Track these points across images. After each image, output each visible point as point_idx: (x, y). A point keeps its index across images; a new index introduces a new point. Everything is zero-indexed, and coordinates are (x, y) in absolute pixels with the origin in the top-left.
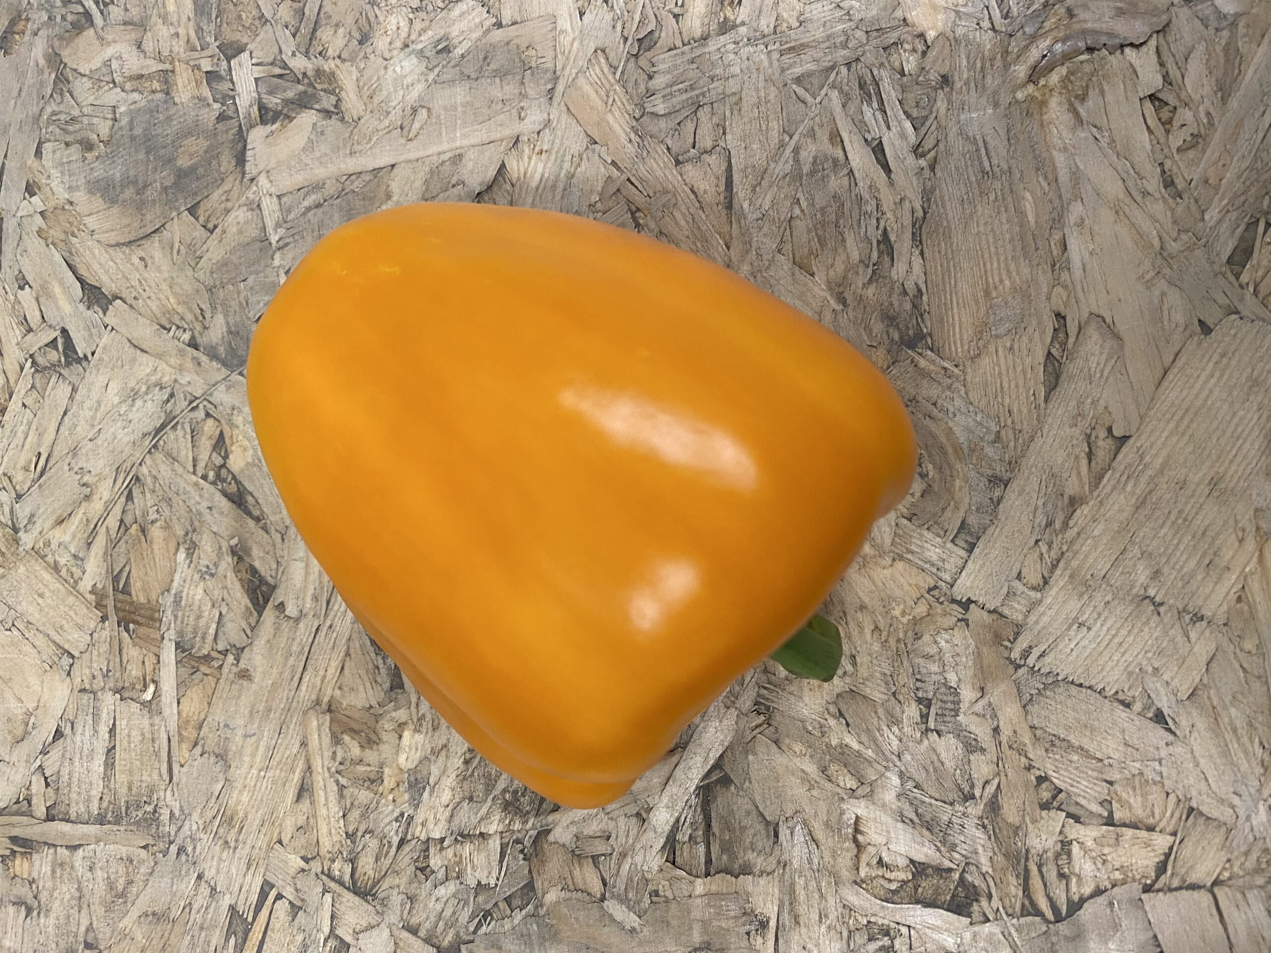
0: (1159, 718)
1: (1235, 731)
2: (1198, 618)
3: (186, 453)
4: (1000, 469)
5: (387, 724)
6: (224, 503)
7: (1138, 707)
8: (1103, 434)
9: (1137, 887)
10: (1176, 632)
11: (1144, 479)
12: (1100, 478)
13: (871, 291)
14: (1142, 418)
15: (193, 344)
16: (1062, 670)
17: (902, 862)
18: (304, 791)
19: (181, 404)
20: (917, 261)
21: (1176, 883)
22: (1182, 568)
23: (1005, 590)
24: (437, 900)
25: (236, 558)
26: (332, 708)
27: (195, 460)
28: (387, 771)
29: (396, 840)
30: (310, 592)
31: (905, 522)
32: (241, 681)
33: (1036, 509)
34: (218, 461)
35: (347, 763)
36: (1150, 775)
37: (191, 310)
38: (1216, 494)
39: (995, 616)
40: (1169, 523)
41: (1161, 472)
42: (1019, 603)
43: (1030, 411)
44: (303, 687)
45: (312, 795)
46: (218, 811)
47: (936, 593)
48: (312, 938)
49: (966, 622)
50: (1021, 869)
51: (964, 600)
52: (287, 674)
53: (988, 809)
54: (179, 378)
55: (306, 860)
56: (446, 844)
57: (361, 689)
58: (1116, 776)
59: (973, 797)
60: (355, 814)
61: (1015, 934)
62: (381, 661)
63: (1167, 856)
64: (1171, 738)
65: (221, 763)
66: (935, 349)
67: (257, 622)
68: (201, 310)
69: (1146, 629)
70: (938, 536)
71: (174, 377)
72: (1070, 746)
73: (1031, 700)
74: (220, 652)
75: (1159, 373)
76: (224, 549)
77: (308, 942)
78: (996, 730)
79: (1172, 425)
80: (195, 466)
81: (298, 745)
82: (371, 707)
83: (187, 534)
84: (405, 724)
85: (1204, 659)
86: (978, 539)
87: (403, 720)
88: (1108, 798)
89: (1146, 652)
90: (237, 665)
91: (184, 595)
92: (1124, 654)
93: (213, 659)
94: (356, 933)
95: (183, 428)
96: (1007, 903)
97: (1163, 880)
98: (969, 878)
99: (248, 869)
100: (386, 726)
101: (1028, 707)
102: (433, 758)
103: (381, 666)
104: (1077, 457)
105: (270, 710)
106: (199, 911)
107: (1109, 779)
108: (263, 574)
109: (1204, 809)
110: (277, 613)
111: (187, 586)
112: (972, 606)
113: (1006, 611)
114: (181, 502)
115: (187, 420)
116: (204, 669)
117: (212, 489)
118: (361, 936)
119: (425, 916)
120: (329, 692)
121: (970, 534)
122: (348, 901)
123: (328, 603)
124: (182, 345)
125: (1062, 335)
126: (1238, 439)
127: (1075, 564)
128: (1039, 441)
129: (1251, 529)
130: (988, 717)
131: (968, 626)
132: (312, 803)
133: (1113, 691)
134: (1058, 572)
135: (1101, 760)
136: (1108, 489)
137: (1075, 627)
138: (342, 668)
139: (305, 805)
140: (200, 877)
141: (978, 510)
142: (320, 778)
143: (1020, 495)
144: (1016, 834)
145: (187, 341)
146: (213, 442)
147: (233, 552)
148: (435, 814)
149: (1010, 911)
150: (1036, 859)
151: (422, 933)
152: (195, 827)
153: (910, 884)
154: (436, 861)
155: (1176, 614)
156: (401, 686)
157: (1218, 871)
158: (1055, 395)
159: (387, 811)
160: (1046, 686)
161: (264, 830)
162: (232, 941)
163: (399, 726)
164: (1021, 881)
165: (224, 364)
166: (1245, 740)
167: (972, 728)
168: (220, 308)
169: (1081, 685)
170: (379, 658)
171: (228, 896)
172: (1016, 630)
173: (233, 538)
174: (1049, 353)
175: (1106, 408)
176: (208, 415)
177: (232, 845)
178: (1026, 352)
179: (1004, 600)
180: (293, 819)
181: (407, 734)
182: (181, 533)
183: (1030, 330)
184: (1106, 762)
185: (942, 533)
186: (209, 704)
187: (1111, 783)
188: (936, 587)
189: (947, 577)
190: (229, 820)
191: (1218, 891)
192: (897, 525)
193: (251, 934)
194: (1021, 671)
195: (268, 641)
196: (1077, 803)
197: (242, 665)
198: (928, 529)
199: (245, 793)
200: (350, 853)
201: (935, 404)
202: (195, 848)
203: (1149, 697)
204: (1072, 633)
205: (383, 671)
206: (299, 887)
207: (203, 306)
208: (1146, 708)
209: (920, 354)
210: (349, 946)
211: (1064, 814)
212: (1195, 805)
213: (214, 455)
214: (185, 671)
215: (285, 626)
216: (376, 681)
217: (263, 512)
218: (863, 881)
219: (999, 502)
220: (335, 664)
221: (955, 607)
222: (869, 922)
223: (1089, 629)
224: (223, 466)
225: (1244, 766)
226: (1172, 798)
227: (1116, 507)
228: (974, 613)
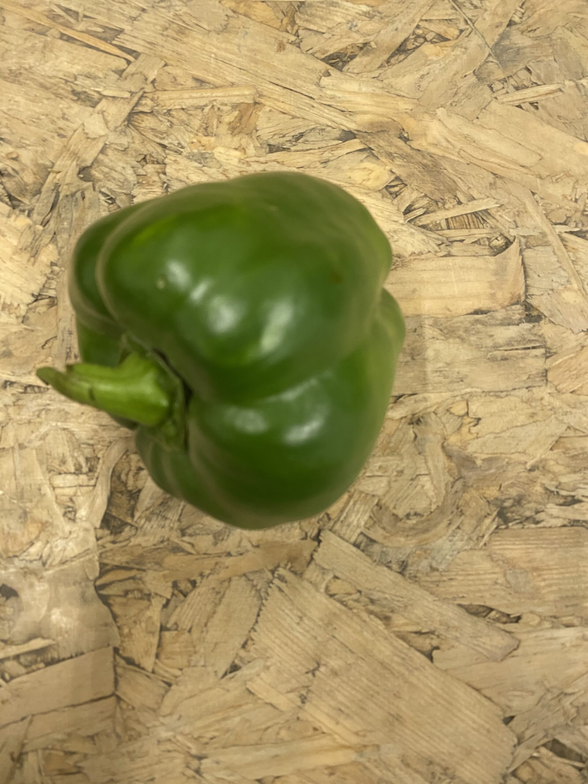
0: (234, 668)
1: (224, 719)
2: (304, 699)
3: (436, 14)
4: (411, 570)
5: (245, 141)
6: (400, 39)
7: (242, 653)
8: (435, 642)
9: (117, 644)
10: (294, 684)
11: (402, 669)
12: (403, 637)
13: (538, 489)
14: (446, 671)
15: (511, 24)
16: (270, 603)
17: (140, 484)
18: (201, 82)
19: (470, 14)
20: (559, 522)
21: (119, 670)
22: (339, 691)
23: (326, 567)
24: (124, 168)
25: (361, 45)
26: (257, 106)
27: (430, 21)
28: (213, 139)
29: (165, 142)
30: (338, 94)
31: (376, 501)
32: (277, 45)
33: (384, 593)
34: (429, 37)
35: (218, 113)
36: (194, 658)
37: (535, 23)
38: (391, 718)
39: (308, 558)
40: (370, 684)
41: (406, 682)
42: (317, 576)
43: (451, 593)
44: (272, 86)
45: (197, 88)
46: (188, 25)
47: (326, 519)
48: (100, 83)
49: (305, 538)
50: (132, 565)
51: (321, 538)
52: (281, 76)
53: (175, 545)
54: (488, 12)
55: (153, 82)
56: (162, 176)
57: (270, 125)
58: (195, 635)
59: (183, 535)
60: (184, 117)
61: (87, 557)
62: (288, 139)
63: (138, 666)
64: (221, 674)
65: (221, 29)
66: (497, 530)
67: (317, 58)
68: (535, 30)
69: (296, 663)
70: (366, 523)
71: (489, 9)
72: (216, 605)
73: (249, 580)
74: (297, 31)
75: (478, 686)
76: (368, 38)
77: (98, 80)
78: (229, 554)
79: (440, 692)
80: (426, 20)
81: (233, 80)
82: (257, 131)
83: (379, 13)
84: (245, 153)
85: (274, 702)
86: (363, 551)
87: (247, 151)
88: (179, 629)
89: (280, 662)
90: (288, 42)
91: (337, 9)
92: (280, 646)
93: (293, 27)
94: (102, 112)
95: (453, 14)
96: (109, 554)
97: (122, 662)
98: (127, 529)
99: (149, 43)
100: (243, 140)
101: (244, 578)
102: (221, 170)
103: (285, 139)
104: (418, 624)
105: (256, 63)
106: (120, 8)
107: (193, 629)
108: (350, 63)
109: (170, 694)
110: (323, 72)
111: (344, 11)
112: (316, 543)
113: (312, 566)
114: (401, 10)
115: (458, 17)
116: (286, 20)
117: (411, 31)
118: (101, 116)
119: (113, 159)
120: (268, 103)
121: (367, 546)
122: (125, 109)
123: (329, 106)
124: (510, 15)
125: (504, 619)
126: (429, 737)
127: (344, 617)
128: (431, 598)
129: (366, 741)
130: (239, 549)
131: (303, 539)
132: (192, 88)
133: (254, 638)
134: (338, 605)
135: (206, 625)
136: (395, 643)
137: (300, 614)
138: (284, 113)
139: (191, 83)
140: (144, 10)
141: (383, 552)
142: (209, 94)
143: (393, 582)
144: (157, 563)
145: (513, 19)
146: (443, 35)
147: (365, 44)
148: (182, 170)
149: (103, 556)
150: (138, 576)
151: (101, 157)
152: (178, 8)
153: (124, 489)
154: (150, 168)
155: (306, 685)
156: (271, 151)
157: (127, 700)
158: (462, 612)
159: (186, 138)
160: (258, 591)
161: (174, 54)
162: (100, 30)
163: (244, 149)
164: (124, 565)
165: (497, 44)
166: (217, 726)
167: (231, 538)
168: (536, 42)
169: (258, 615)
170: (291, 138)
171: (129, 28)
172: (299, 572)
173: (376, 44)
174: (491, 610)
175: (453, 647)
176: (461, 31)
177: (165, 33)
178: (493, 593)
179: (320, 566)
180: (181, 75)
181: (238, 153)
182: (380, 9)
183: (509, 597)
184: (204, 629)
185: (367, 526)
186: (262, 22)
187: (190, 631)
188: (329, 519)
189: (337, 527)
190: (182, 31)
191: (113, 699)
192: (373, 496)
193: (104, 42)
194: (270, 575)
195: (304, 64)
196: (176, 607)
197: (288, 46)
198: (370, 517)
199: (199, 43)
200: (157, 111)
201: (458, 528)
202: (163, 8)
203: (249, 662)
204: (296, 612)
205: (282, 140)
206: (135, 76)
207: (537, 31)
208: (241, 659)
209: (494, 520)
210: (94, 107)
211: (169, 597)
212: (174, 687)
213: (434, 34)
214: (284, 7)
215: (314, 77)
216: (274, 135)
217: (394, 65)
218: (127, 456)
219: (389, 568)
220: (287, 108)
221: (316, 531)
222: (99, 459)
223: (298, 624)
224: (426, 40)
225: (199, 724)
226: (178, 673)
227: (383, 649)
228: (310, 544)
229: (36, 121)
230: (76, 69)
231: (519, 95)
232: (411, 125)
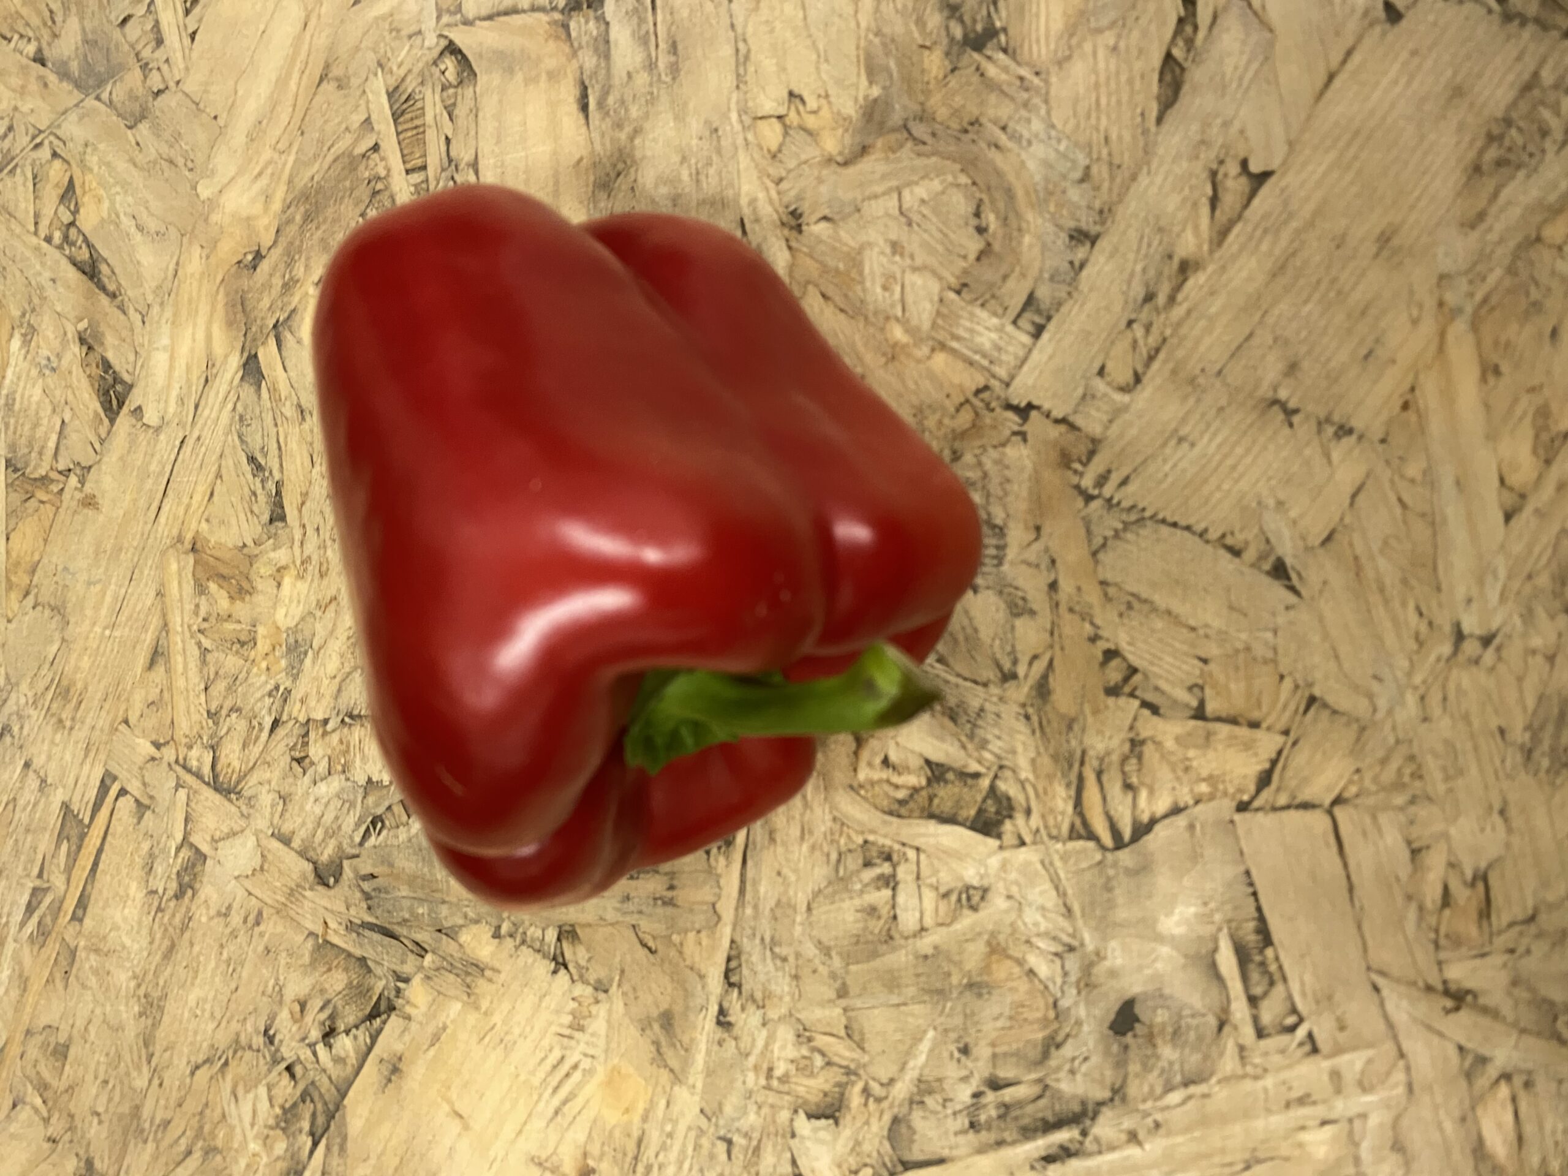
0: (1280, 571)
1: (1382, 590)
2: (1344, 431)
3: (25, 206)
4: (1087, 222)
5: (263, 569)
6: (72, 274)
7: (1250, 555)
8: (1233, 168)
9: (1226, 806)
10: (1313, 451)
11: (1285, 236)
12: (1223, 234)
14: (1291, 144)
15: (40, 59)
16: (1151, 504)
17: (915, 762)
18: (157, 656)
19: (23, 140)
21: (1282, 800)
22: (1329, 360)
23: (1080, 391)
24: (316, 800)
25: (85, 349)
26: (198, 546)
27: (37, 216)
28: (261, 630)
29: (268, 722)
30: (174, 393)
31: (952, 295)
32: (86, 511)
33: (1132, 275)
34: (66, 218)
35: (213, 620)
36: (1259, 650)
37: (39, 13)
38: (1385, 253)
39: (1063, 428)
40: (1317, 296)
41: (1311, 224)
42: (1098, 409)
43: (1134, 137)
44: (162, 519)
45: (168, 661)
46: (52, 680)
47: (986, 395)
48: (161, 845)
49: (1023, 436)
50: (1073, 776)
51: (1023, 404)
52: (142, 503)
53: (1034, 693)
54: (19, 104)
55: (157, 746)
56: (330, 727)
57: (234, 521)
58: (1212, 650)
59: (1014, 676)
60: (220, 687)
61: (1058, 864)
62: (259, 485)
63: (1274, 763)
64: (1292, 598)
65: (58, 618)
66: (1010, 51)
67: (109, 433)
68: (51, 12)
69: (1271, 447)
70: (995, 314)
71: (13, 103)
72: (1154, 609)
73: (1104, 545)
74: (60, 473)
75: (1322, 78)
76: (70, 335)
77: (156, 851)
78: (1053, 586)
79: (1332, 155)
80: (36, 223)
81: (153, 594)
82: (245, 545)
83: (24, 315)
84: (285, 568)
85: (1349, 490)
86: (1049, 318)
87: (283, 563)
88: (1200, 682)
89: (1270, 479)
90: (81, 490)
91: (18, 397)
92: (1237, 481)
93: (52, 481)
94: (214, 841)
95: (23, 172)
96: (1051, 822)
97: (1266, 795)
98: (1002, 786)
99: (86, 756)
100: (262, 571)
101: (1101, 556)
102: (319, 614)
103: (259, 491)
104: (1195, 205)
105: (121, 549)
106: (24, 809)
107: (1203, 656)
108: (117, 368)
109: (1330, 699)
110: (134, 421)
111: (22, 384)
112: (1034, 414)
113: (1079, 421)
114: (18, 274)
115: (29, 161)
116: (41, 495)
117: (57, 254)
118: (220, 844)
119: (299, 820)
120: (194, 526)
121: (1039, 312)
122: (207, 799)
123: (196, 407)
124: (25, 61)
125: (1189, 29)
126: (1424, 173)
127: (1180, 354)
128: (1143, 180)
129: (1430, 303)
130: (1043, 567)
131: (1025, 440)
132: (168, 671)
133: (1218, 534)
134: (1156, 365)
135: (1193, 629)
136: (1235, 248)
137: (1173, 442)
138: (212, 494)
139: (158, 674)
140: (27, 765)
141: (1052, 278)
142: (178, 639)
143: (1112, 256)
144: (1070, 728)
145: (31, 55)
146: (61, 191)
147: (82, 341)
148: (319, 688)
149: (1054, 832)
150: (1095, 763)
151: (296, 843)
152: (23, 701)
153: (924, 793)
154: (317, 750)
155: (1314, 428)
156: (283, 518)
157: (1342, 784)
158: (1172, 115)
159: (260, 682)
160: (1126, 525)
161: (107, 706)
162: (64, 847)
163: (278, 570)
164: (1073, 792)
165: (78, 85)
166: (1396, 604)
167: (1020, 582)
168: (74, 9)
169: (1175, 525)
170: (258, 480)
171: (60, 790)
172: (1090, 446)
173: (81, 320)
174: (1169, 57)
175: (1242, 132)
176: (55, 155)
177: (68, 724)
178: (1135, 52)
179: (1078, 405)
180: (143, 692)
181: (287, 581)
182: (16, 313)
183: (1143, 21)
184: (1201, 632)
185: (1000, 311)
186: (46, 541)
187: (1205, 661)
188: (986, 388)
189: (1002, 372)
190: (64, 693)
191: (1338, 811)
192: (941, 300)
193: (87, 840)
194: (1095, 505)
195: (121, 458)
196: (1157, 689)
197: (89, 488)
198: (983, 305)
199: (86, 658)
200: (211, 737)
201: (1004, 128)
202: (22, 728)
203: (1268, 541)
204: (1168, 451)
205: (262, 498)
206: (147, 780)
207: (53, 7)
208: (1262, 557)
209: (989, 58)
210: (205, 857)
211: (1136, 703)
212: (1317, 692)
213: (62, 208)
214: (16, 498)
215: (143, 438)
216: (252, 512)
217: (119, 285)
218: (861, 786)
219: (1082, 266)
220: (202, 489)
221: (1010, 415)
222: (866, 842)
223: (1193, 445)
224: (72, 224)
225: (1390, 639)
226: (1288, 684)
227: (1244, 274)
228: (1036, 423)
229: (232, 967)
230: (136, 892)
231: (172, 37)
232: (230, 249)
